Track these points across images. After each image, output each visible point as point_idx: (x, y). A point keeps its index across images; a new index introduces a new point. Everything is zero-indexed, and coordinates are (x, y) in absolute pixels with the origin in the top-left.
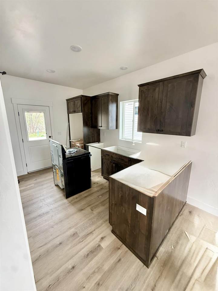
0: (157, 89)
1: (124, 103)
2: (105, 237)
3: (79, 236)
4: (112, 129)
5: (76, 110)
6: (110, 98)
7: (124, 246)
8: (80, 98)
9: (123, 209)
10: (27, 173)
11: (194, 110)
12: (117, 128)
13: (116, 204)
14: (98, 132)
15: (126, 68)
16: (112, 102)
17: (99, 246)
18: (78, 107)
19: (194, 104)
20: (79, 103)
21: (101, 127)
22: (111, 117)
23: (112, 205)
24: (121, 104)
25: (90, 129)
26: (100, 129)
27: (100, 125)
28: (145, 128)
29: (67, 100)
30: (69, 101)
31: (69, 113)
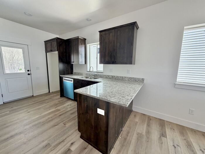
0: (111, 34)
1: (90, 46)
2: (74, 142)
3: (51, 146)
4: (81, 63)
5: (53, 49)
6: (80, 41)
7: (90, 146)
8: (56, 40)
9: (88, 115)
10: (3, 103)
11: (133, 47)
12: (85, 63)
13: (83, 113)
14: (72, 67)
15: (91, 20)
16: (82, 44)
17: (69, 150)
18: (54, 46)
19: (133, 43)
20: (55, 44)
21: (74, 62)
22: (81, 55)
23: (80, 115)
24: (88, 46)
25: (65, 64)
26: (73, 64)
27: (72, 61)
28: (104, 61)
29: (45, 42)
30: (47, 43)
31: (47, 52)
